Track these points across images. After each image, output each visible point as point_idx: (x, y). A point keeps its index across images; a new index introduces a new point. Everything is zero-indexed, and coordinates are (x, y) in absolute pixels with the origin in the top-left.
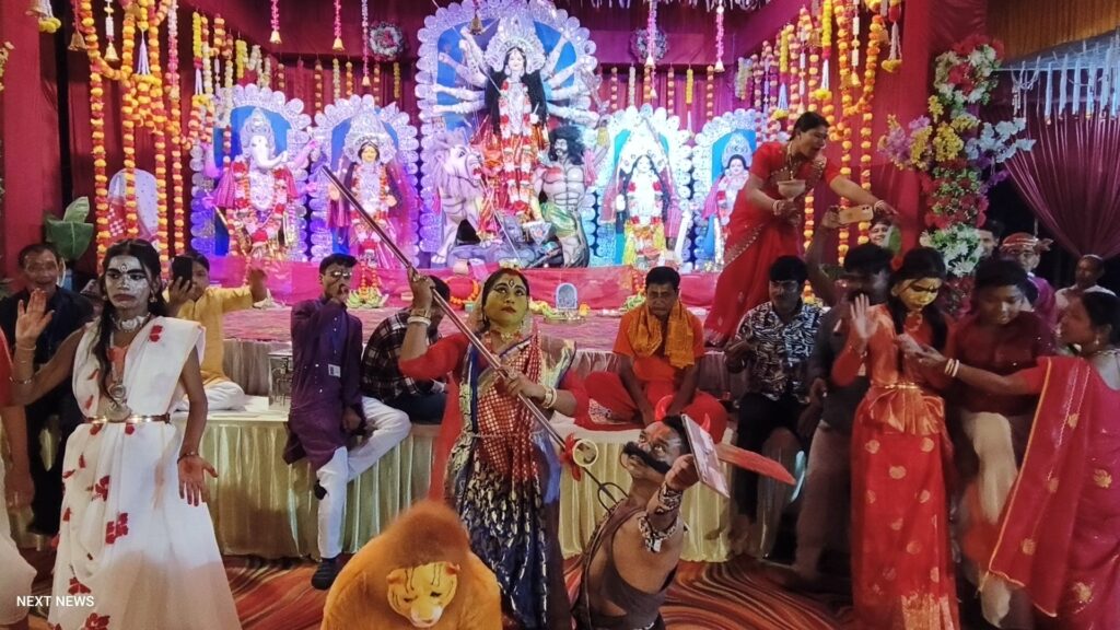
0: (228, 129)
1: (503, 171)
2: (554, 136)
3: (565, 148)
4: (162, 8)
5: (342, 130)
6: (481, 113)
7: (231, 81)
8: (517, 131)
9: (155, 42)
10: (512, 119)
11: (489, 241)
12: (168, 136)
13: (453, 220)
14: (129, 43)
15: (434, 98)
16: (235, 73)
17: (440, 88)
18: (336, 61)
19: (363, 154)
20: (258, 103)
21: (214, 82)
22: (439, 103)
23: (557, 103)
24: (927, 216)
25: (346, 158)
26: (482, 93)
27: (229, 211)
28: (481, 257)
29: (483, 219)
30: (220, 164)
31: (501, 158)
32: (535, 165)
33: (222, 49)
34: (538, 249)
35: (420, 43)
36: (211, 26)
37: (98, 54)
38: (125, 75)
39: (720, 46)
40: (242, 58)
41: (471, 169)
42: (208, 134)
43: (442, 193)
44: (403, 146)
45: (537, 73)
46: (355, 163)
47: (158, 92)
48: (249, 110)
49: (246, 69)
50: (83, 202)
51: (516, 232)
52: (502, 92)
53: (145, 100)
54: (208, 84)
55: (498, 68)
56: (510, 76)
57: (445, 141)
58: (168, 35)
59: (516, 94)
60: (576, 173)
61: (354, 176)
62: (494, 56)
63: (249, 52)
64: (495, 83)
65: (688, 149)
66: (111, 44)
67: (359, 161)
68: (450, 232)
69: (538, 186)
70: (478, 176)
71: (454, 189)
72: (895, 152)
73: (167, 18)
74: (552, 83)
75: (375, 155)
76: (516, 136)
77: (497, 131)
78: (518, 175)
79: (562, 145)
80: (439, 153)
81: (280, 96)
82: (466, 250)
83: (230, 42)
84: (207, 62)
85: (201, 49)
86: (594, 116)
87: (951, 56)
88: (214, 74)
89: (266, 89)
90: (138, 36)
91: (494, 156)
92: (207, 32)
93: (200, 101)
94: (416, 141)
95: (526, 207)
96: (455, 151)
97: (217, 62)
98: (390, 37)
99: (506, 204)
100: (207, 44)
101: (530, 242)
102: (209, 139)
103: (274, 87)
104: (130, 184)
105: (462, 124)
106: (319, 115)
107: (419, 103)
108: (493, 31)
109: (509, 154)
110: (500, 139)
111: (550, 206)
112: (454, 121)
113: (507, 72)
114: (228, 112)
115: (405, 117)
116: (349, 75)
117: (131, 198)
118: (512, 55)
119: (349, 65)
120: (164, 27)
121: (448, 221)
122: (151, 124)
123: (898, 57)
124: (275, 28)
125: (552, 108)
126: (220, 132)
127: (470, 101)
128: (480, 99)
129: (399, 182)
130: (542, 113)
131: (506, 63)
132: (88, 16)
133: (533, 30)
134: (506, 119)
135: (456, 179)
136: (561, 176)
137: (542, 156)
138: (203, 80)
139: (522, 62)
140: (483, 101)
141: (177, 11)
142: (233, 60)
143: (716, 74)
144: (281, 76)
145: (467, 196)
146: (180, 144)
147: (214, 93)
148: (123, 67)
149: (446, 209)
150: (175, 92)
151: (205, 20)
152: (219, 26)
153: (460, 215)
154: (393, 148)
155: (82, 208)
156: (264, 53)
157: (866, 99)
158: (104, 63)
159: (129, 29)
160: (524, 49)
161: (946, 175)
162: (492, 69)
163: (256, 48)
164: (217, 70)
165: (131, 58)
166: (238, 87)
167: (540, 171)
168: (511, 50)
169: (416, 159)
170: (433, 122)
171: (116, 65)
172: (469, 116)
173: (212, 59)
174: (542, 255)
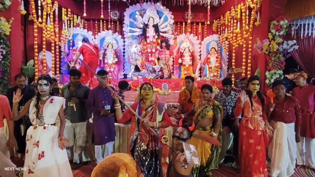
0: (71, 40)
1: (147, 51)
2: (162, 42)
3: (165, 45)
4: (54, 7)
5: (103, 40)
6: (141, 35)
7: (72, 26)
8: (151, 41)
9: (52, 16)
10: (150, 37)
11: (143, 71)
12: (55, 42)
13: (133, 65)
14: (45, 17)
15: (128, 31)
16: (73, 24)
17: (130, 28)
18: (101, 21)
19: (109, 47)
20: (79, 32)
21: (68, 27)
22: (130, 32)
23: (163, 32)
24: (268, 67)
25: (104, 48)
26: (142, 30)
27: (71, 63)
28: (141, 76)
29: (141, 65)
30: (69, 49)
31: (147, 48)
32: (156, 50)
33: (70, 18)
34: (157, 73)
35: (124, 16)
36: (67, 12)
37: (36, 20)
38: (43, 26)
39: (209, 17)
40: (75, 20)
41: (138, 51)
42: (66, 41)
43: (130, 58)
44: (120, 44)
45: (157, 24)
46: (106, 49)
47: (53, 30)
48: (77, 35)
49: (76, 23)
50: (32, 61)
51: (151, 69)
52: (147, 29)
53: (49, 32)
54: (66, 27)
55: (146, 23)
56: (150, 25)
57: (131, 43)
58: (55, 14)
59: (151, 30)
60: (168, 52)
61: (106, 53)
62: (145, 20)
63: (77, 18)
64: (146, 27)
65: (199, 46)
66: (40, 17)
67: (107, 49)
68: (133, 68)
69: (157, 56)
70: (140, 53)
71: (134, 57)
72: (259, 49)
73: (55, 9)
74: (161, 27)
75: (112, 47)
76: (151, 42)
77: (146, 40)
78: (152, 53)
79: (164, 44)
80: (130, 46)
81: (86, 30)
82: (137, 73)
83: (72, 16)
84: (66, 21)
85: (64, 18)
86: (173, 36)
87: (275, 22)
88: (68, 25)
89: (82, 29)
90: (47, 15)
91: (145, 48)
92: (66, 13)
93: (64, 32)
94: (123, 43)
95: (154, 61)
96: (134, 46)
97: (69, 21)
98: (116, 14)
99: (148, 61)
100: (66, 16)
101: (154, 71)
102: (67, 43)
103: (84, 28)
104: (44, 56)
105: (136, 38)
106: (96, 36)
107: (124, 32)
108: (145, 13)
109: (149, 47)
110: (147, 42)
111: (160, 62)
112: (133, 38)
113: (149, 24)
114: (72, 35)
115: (120, 36)
116: (105, 24)
117: (45, 59)
118: (150, 19)
119: (105, 22)
120: (54, 12)
121: (132, 65)
122: (50, 39)
123: (259, 22)
124: (85, 12)
125: (161, 34)
126: (69, 41)
127: (139, 32)
128: (141, 31)
129: (118, 54)
130: (159, 35)
131: (148, 21)
132: (34, 10)
133: (156, 12)
134: (148, 37)
135: (134, 54)
136: (164, 53)
137: (158, 47)
138: (65, 26)
139: (153, 21)
140: (142, 32)
141: (58, 8)
142: (73, 21)
143: (207, 25)
144: (86, 25)
145: (137, 58)
146: (58, 44)
147: (68, 30)
148: (43, 24)
149: (131, 62)
150: (57, 30)
151: (66, 10)
152: (69, 11)
153: (135, 64)
154: (117, 45)
155: (32, 63)
156: (81, 18)
157: (250, 33)
158: (38, 23)
159: (45, 13)
160: (154, 17)
161: (273, 55)
162: (145, 23)
163: (79, 17)
164: (69, 24)
165: (45, 21)
166: (74, 28)
167: (158, 52)
168: (150, 18)
169: (123, 48)
170: (128, 38)
171: (41, 23)
172: (138, 36)
173: (67, 20)
174: (158, 75)
